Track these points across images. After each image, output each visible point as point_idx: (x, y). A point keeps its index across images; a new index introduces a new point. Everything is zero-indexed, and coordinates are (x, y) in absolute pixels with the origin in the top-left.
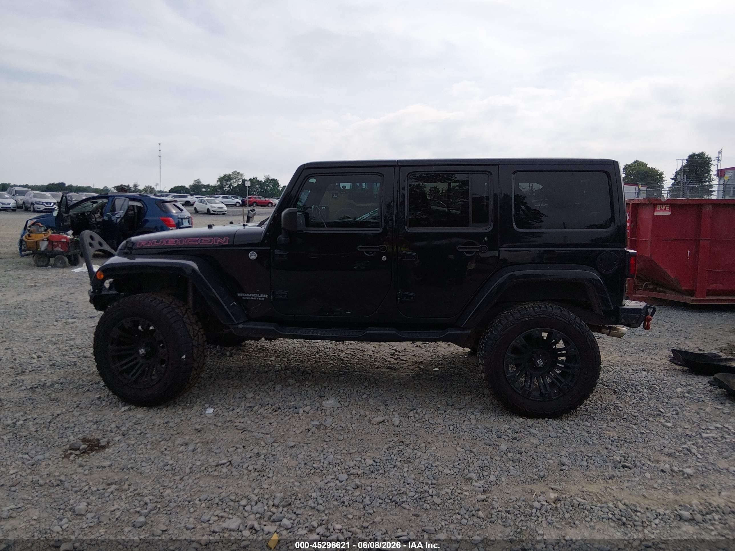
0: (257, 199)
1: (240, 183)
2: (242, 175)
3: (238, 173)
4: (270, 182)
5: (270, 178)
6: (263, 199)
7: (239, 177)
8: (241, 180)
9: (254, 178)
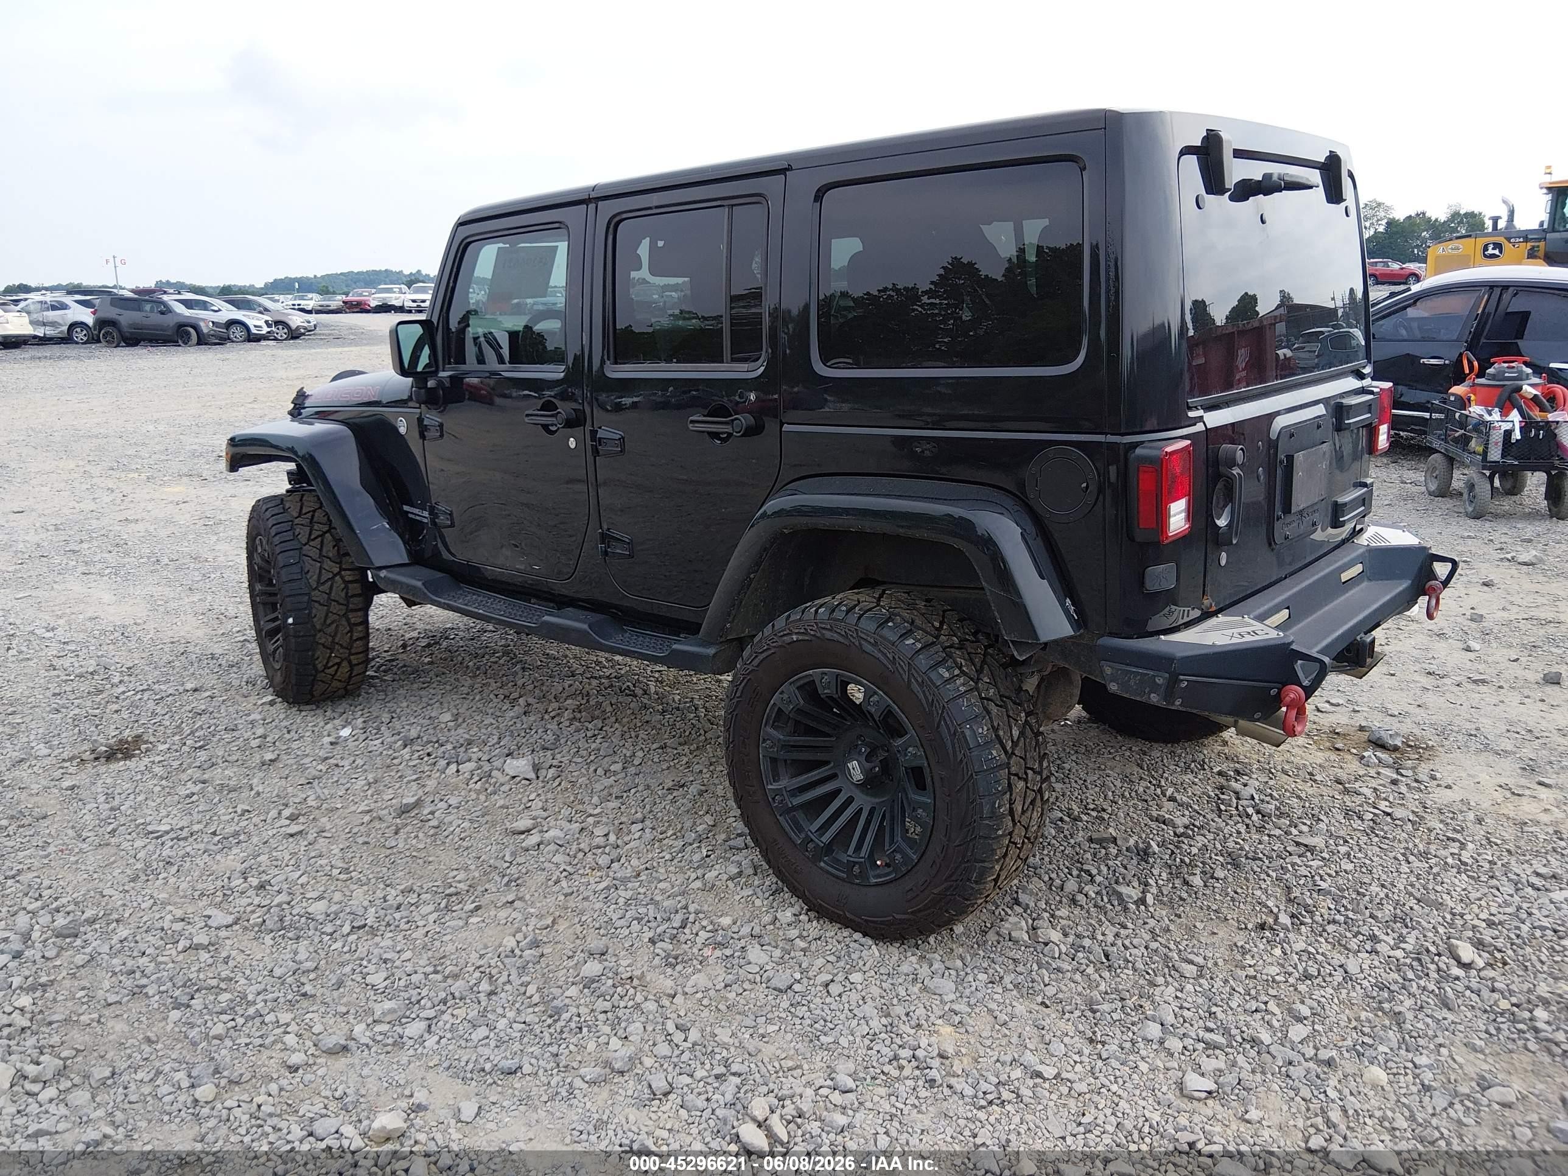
0: (1380, 267)
1: (1381, 229)
2: (1387, 209)
3: (1379, 204)
4: (1461, 222)
5: (1462, 212)
6: (1395, 266)
7: (1382, 214)
8: (1384, 222)
9: (1418, 215)
